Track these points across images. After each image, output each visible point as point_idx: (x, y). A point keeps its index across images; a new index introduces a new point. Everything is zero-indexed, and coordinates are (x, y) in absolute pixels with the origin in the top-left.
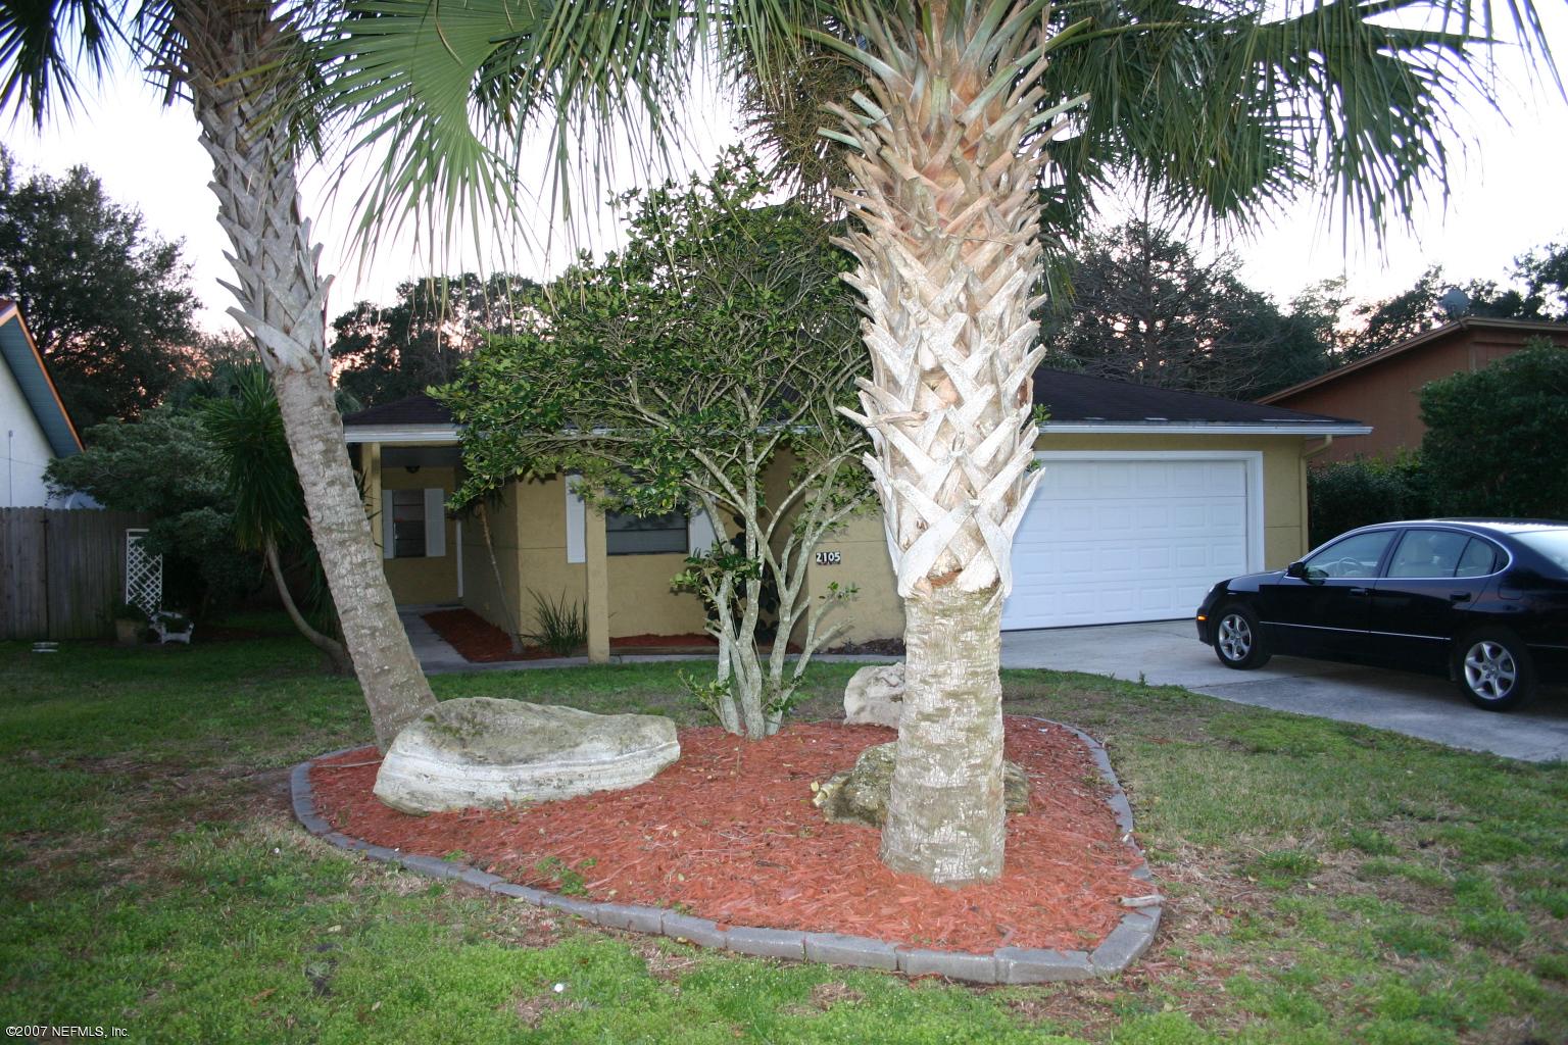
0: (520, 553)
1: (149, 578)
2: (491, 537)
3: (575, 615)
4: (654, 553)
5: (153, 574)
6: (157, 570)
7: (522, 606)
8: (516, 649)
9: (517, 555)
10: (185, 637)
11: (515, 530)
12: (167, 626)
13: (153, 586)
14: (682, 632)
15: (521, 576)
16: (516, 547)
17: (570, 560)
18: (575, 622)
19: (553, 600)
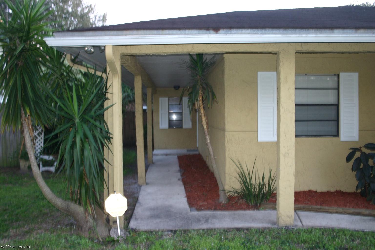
0: (227, 134)
1: (37, 138)
2: (207, 124)
3: (263, 180)
4: (316, 136)
5: (39, 136)
6: (42, 134)
7: (227, 171)
8: (223, 199)
9: (224, 135)
10: (52, 169)
11: (224, 118)
12: (43, 163)
13: (39, 142)
14: (333, 190)
15: (227, 149)
16: (224, 130)
17: (260, 139)
18: (263, 185)
19: (248, 167)
